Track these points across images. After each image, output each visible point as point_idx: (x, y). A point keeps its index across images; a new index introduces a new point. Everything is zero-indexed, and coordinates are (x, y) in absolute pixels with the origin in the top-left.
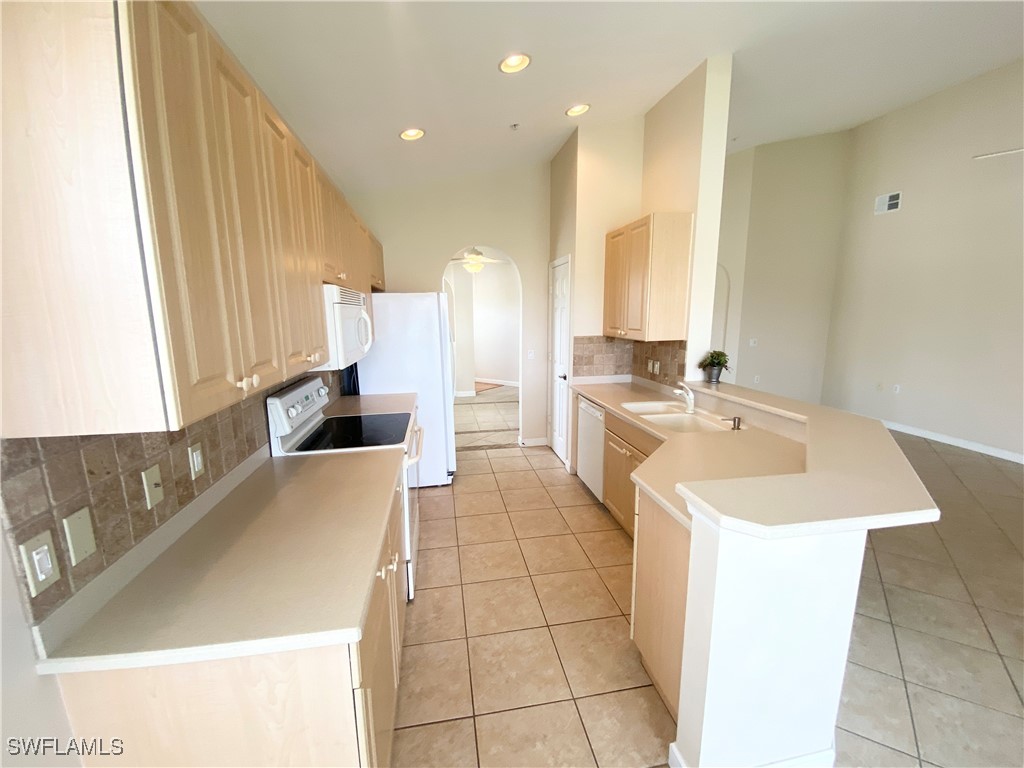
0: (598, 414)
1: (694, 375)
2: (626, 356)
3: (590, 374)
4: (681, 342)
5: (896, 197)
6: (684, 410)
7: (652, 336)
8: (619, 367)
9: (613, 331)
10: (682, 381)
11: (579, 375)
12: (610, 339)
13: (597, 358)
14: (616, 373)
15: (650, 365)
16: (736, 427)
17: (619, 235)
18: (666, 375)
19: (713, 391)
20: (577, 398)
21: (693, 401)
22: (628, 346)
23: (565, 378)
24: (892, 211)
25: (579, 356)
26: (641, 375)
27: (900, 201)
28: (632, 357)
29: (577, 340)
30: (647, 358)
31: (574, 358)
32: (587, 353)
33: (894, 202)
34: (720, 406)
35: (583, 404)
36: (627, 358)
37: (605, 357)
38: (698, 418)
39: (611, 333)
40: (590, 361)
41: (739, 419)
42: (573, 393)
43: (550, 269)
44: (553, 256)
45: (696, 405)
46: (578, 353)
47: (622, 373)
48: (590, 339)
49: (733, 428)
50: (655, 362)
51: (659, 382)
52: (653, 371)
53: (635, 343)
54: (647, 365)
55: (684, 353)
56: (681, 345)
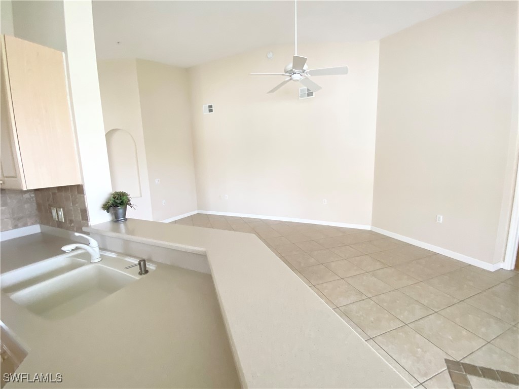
1: (99, 218)
2: (28, 205)
4: (78, 186)
5: (210, 107)
8: (19, 219)
10: (87, 226)
15: (54, 212)
16: (144, 271)
18: (71, 221)
24: (210, 113)
26: (47, 224)
27: (213, 108)
30: (50, 206)
33: (211, 109)
38: (105, 267)
41: (144, 261)
47: (25, 225)
49: (140, 274)
50: (58, 209)
51: (68, 229)
52: (58, 218)
53: (36, 190)
54: (51, 213)
55: (84, 197)
56: (79, 189)
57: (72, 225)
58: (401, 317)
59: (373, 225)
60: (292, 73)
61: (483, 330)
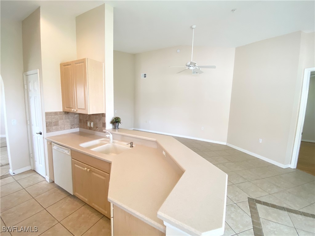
0: (66, 151)
1: (109, 126)
2: (76, 120)
3: (57, 130)
4: (103, 114)
6: (109, 142)
7: (91, 112)
8: (72, 125)
9: (69, 109)
10: (105, 129)
11: (50, 132)
12: (67, 113)
13: (60, 122)
14: (71, 128)
16: (132, 146)
17: (68, 65)
18: (97, 127)
19: (117, 132)
20: (51, 144)
21: (112, 138)
22: (76, 116)
23: (41, 134)
25: (49, 122)
26: (84, 128)
27: (146, 76)
28: (78, 120)
29: (47, 114)
30: (87, 121)
31: (47, 123)
32: (54, 120)
34: (123, 138)
35: (55, 147)
36: (77, 121)
37: (64, 121)
38: (116, 144)
39: (67, 110)
40: (56, 124)
41: (132, 143)
42: (48, 142)
43: (25, 76)
44: (26, 69)
45: (113, 139)
46: (49, 120)
47: (74, 128)
48: (56, 113)
49: (130, 147)
50: (91, 122)
51: (94, 130)
52: (90, 126)
53: (80, 114)
54: (87, 124)
55: (105, 118)
56: (103, 115)
57: (97, 129)
58: (232, 182)
59: (228, 142)
60: (189, 66)
61: (269, 190)
